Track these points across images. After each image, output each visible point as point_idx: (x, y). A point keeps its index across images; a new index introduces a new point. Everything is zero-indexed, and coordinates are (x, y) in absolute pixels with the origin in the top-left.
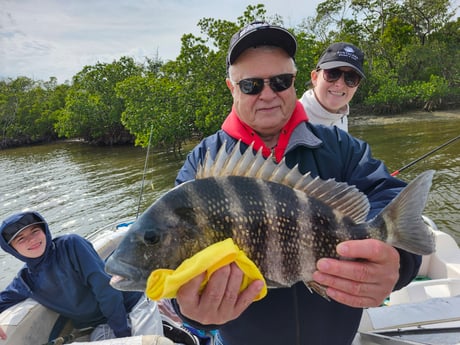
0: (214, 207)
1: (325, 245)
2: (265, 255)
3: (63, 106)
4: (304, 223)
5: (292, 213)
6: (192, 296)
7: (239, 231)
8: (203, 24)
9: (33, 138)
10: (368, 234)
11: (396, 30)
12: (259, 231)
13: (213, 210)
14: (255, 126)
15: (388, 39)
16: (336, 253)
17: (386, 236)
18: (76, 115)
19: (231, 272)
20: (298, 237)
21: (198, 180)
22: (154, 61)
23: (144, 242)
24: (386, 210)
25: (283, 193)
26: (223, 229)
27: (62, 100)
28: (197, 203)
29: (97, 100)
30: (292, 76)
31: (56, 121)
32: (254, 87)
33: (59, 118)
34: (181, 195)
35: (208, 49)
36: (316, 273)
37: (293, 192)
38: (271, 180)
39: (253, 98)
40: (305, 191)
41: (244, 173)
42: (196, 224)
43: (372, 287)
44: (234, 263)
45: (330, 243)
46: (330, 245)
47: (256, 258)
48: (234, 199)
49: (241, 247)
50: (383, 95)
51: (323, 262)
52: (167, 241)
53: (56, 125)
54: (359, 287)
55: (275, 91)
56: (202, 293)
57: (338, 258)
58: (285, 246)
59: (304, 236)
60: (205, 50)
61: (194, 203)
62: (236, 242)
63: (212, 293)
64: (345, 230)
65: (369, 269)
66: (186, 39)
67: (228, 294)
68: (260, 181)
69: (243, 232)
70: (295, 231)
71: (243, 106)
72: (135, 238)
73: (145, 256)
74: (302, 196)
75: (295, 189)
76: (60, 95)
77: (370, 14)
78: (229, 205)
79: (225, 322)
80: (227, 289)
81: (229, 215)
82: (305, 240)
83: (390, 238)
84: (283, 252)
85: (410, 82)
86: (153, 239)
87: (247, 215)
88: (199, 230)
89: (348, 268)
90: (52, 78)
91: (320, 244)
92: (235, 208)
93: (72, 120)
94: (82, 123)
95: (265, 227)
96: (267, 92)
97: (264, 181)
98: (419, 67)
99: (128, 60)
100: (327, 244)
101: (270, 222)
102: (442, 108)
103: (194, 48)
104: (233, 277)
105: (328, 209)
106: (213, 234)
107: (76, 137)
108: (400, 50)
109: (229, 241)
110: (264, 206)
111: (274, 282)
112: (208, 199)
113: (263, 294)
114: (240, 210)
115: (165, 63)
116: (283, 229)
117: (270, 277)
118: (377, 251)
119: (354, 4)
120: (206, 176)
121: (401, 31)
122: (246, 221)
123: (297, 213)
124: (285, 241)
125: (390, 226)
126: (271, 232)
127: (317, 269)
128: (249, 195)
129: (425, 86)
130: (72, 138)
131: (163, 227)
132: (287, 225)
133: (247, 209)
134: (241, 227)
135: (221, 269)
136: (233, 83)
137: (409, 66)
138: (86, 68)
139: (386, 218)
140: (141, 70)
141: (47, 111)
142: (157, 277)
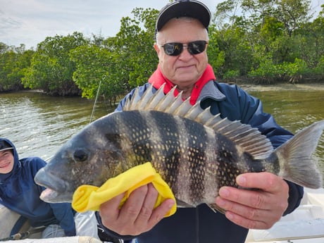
0: (137, 134)
1: (227, 174)
2: (176, 178)
3: (29, 65)
4: (210, 154)
5: (201, 145)
6: (113, 211)
7: (157, 157)
8: (136, 12)
9: (5, 87)
10: (264, 168)
11: (272, 26)
12: (173, 158)
13: (137, 137)
14: (174, 80)
15: (266, 32)
16: (235, 182)
17: (279, 171)
18: (38, 72)
19: (148, 191)
20: (204, 165)
21: (125, 112)
22: (98, 37)
23: (73, 159)
24: (280, 149)
25: (195, 128)
26: (144, 154)
27: (28, 61)
28: (123, 131)
29: (54, 62)
30: (206, 43)
31: (23, 76)
32: (175, 50)
33: (26, 74)
34: (111, 123)
35: (140, 29)
36: (218, 198)
37: (203, 128)
38: (186, 117)
39: (174, 58)
40: (213, 128)
41: (165, 110)
42: (121, 148)
43: (265, 213)
44: (151, 183)
45: (231, 172)
46: (231, 175)
47: (169, 181)
48: (154, 129)
49: (157, 170)
50: (261, 71)
51: (224, 189)
52: (94, 160)
53: (23, 79)
54: (253, 212)
55: (191, 54)
56: (122, 208)
57: (237, 187)
58: (194, 172)
59: (209, 165)
60: (137, 29)
61: (120, 130)
62: (153, 166)
63: (130, 208)
64: (245, 163)
65: (264, 197)
66: (125, 20)
67: (144, 210)
68: (176, 117)
69: (160, 158)
70: (202, 160)
71: (166, 64)
72: (66, 155)
73: (73, 171)
74: (210, 132)
75: (205, 126)
76: (27, 58)
77: (254, 13)
78: (150, 134)
79: (139, 234)
80: (143, 206)
81: (150, 142)
82: (210, 169)
83: (282, 172)
84: (191, 178)
85: (281, 62)
86: (81, 157)
87: (164, 144)
88: (123, 153)
89: (245, 196)
90: (22, 45)
91: (223, 173)
92: (155, 137)
93: (35, 75)
94: (42, 78)
95: (178, 155)
96: (185, 55)
97: (180, 117)
98: (286, 53)
99: (79, 34)
100: (229, 174)
101: (183, 151)
102: (302, 82)
103: (130, 28)
104: (150, 195)
105: (231, 144)
106: (134, 158)
107: (37, 89)
108: (274, 40)
109: (148, 165)
110: (178, 137)
111: (182, 202)
112: (133, 127)
113: (173, 211)
114: (158, 139)
115: (105, 39)
116: (193, 158)
117: (179, 198)
118: (271, 183)
119: (244, 5)
120: (133, 109)
121: (275, 26)
122: (163, 148)
123: (205, 146)
124: (194, 168)
125: (282, 163)
126: (183, 160)
127: (219, 195)
128: (167, 127)
129: (291, 65)
130: (34, 89)
131: (92, 148)
132: (196, 155)
133: (165, 139)
134: (158, 153)
135: (140, 188)
136: (159, 47)
137: (280, 51)
138: (48, 38)
139: (279, 156)
140: (88, 42)
141: (17, 69)
142: (83, 192)
